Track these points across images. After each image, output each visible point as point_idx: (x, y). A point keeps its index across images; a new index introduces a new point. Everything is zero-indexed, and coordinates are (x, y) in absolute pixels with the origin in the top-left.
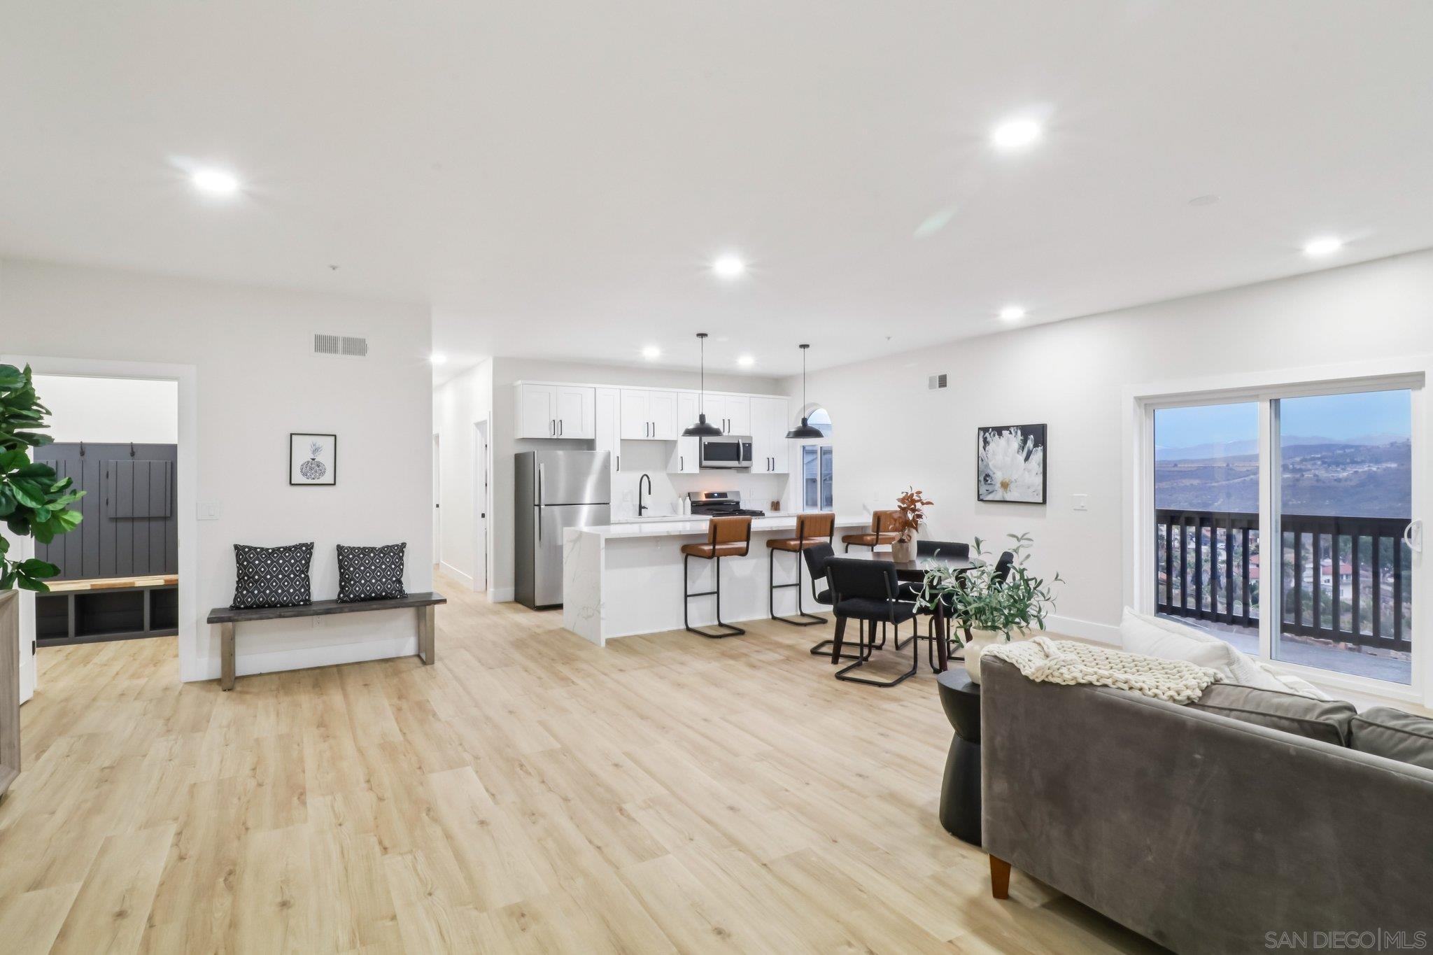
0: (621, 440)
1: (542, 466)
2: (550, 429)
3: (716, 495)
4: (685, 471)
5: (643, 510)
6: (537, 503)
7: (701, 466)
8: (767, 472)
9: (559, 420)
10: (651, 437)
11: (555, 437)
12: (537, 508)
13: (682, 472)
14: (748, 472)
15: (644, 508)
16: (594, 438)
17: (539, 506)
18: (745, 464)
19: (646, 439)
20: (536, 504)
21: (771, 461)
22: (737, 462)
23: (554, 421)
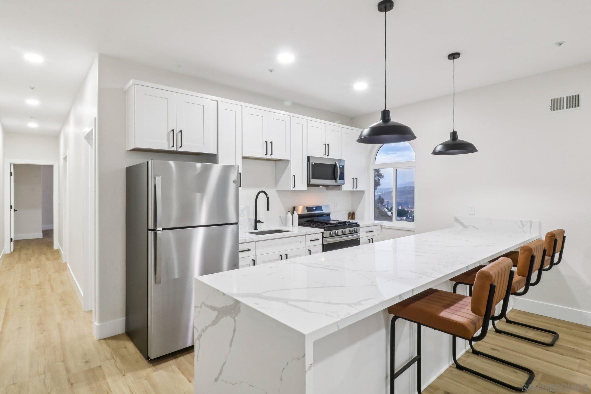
0: (244, 158)
1: (158, 179)
2: (168, 140)
3: (314, 208)
4: (297, 188)
5: (258, 224)
6: (151, 226)
7: (309, 184)
8: (352, 190)
9: (178, 130)
10: (269, 156)
11: (174, 149)
12: (151, 234)
13: (294, 189)
14: (339, 190)
15: (259, 222)
16: (216, 153)
17: (154, 230)
18: (339, 182)
19: (265, 157)
20: (150, 228)
21: (355, 180)
22: (334, 181)
23: (173, 131)
